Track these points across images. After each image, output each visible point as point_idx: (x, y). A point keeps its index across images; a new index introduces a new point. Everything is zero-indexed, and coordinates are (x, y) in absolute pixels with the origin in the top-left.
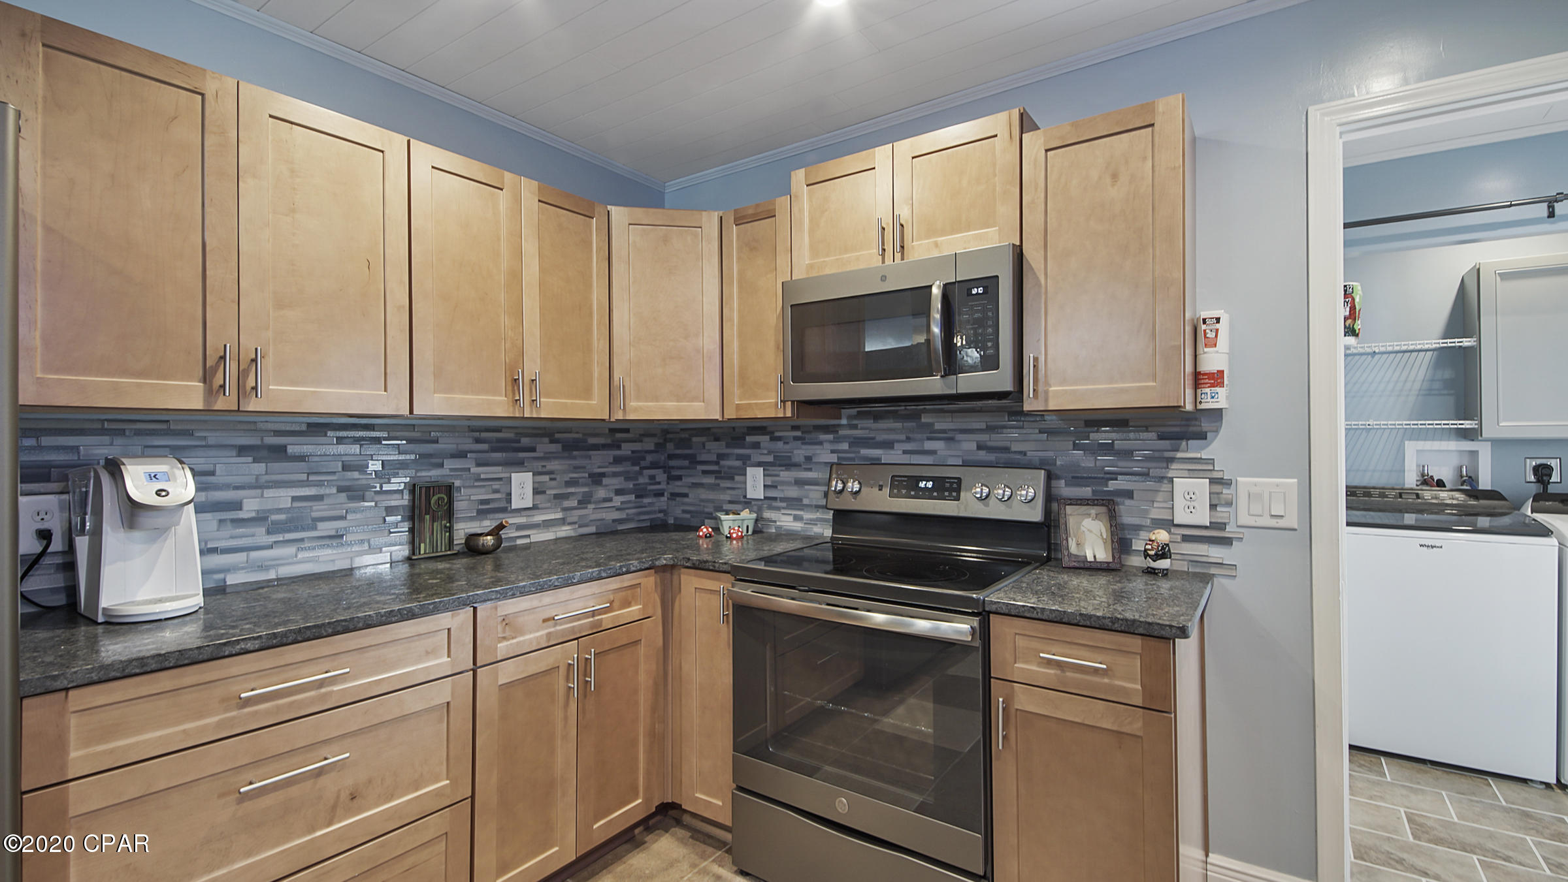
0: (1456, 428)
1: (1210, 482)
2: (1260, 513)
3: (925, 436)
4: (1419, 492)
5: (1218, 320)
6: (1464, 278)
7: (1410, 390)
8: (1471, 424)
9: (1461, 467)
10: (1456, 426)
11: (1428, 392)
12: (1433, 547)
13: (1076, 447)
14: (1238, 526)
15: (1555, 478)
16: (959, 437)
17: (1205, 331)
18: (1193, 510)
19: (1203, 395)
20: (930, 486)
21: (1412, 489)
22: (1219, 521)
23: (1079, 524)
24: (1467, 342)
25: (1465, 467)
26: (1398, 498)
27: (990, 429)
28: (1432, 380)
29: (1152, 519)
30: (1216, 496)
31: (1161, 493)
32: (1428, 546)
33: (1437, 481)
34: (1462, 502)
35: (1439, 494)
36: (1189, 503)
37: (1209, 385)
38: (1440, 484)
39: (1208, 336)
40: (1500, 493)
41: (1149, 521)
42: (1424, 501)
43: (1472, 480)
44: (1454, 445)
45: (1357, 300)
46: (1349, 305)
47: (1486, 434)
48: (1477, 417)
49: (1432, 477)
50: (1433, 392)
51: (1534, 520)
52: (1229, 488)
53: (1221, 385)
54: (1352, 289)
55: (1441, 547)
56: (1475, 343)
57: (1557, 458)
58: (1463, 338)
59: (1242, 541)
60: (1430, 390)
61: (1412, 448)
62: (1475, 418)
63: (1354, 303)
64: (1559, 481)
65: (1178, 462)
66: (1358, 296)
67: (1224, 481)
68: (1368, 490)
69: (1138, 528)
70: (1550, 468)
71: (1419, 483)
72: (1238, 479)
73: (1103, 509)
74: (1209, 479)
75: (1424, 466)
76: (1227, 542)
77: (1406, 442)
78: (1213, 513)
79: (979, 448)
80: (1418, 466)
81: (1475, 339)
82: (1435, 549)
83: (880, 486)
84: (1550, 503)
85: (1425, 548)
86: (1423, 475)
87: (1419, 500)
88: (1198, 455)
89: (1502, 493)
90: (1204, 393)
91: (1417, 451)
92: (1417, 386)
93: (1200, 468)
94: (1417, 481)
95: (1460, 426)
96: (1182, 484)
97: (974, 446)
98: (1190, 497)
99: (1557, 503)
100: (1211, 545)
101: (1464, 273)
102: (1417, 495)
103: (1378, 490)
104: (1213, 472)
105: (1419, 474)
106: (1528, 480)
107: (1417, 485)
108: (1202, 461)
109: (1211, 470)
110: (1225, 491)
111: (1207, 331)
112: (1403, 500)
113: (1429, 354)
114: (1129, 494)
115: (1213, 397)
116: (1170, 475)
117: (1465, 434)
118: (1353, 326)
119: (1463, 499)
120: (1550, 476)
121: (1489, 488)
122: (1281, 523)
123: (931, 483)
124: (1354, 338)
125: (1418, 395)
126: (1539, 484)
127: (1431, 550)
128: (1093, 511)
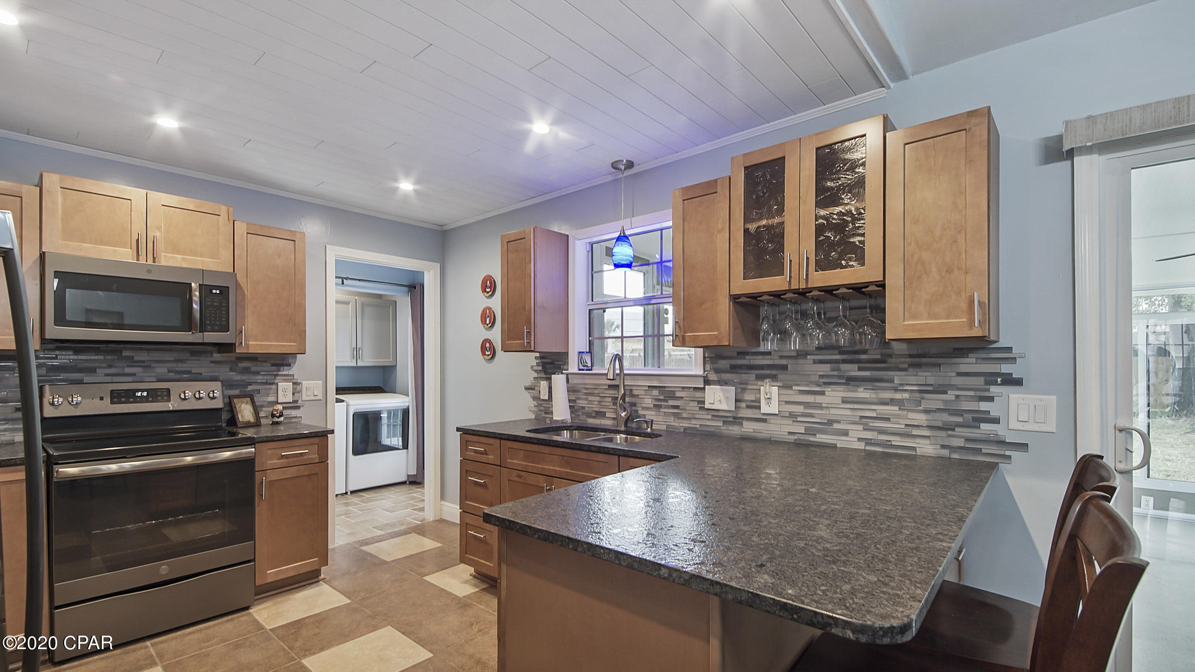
1: (292, 384)
2: (310, 395)
3: (125, 365)
13: (231, 370)
14: (302, 401)
16: (153, 365)
18: (286, 396)
20: (145, 395)
22: (296, 399)
23: (240, 406)
27: (177, 361)
29: (269, 401)
30: (295, 389)
31: (273, 389)
36: (284, 393)
41: (267, 402)
52: (300, 386)
59: (304, 406)
65: (280, 376)
67: (298, 383)
69: (262, 406)
72: (302, 382)
73: (249, 399)
74: (292, 382)
76: (298, 408)
78: (294, 396)
79: (169, 371)
83: (100, 397)
88: (288, 373)
93: (288, 378)
96: (281, 385)
97: (166, 370)
98: (284, 391)
100: (293, 410)
108: (289, 375)
109: (293, 379)
110: (298, 387)
114: (258, 391)
116: (276, 382)
122: (317, 398)
123: (146, 393)
128: (245, 400)
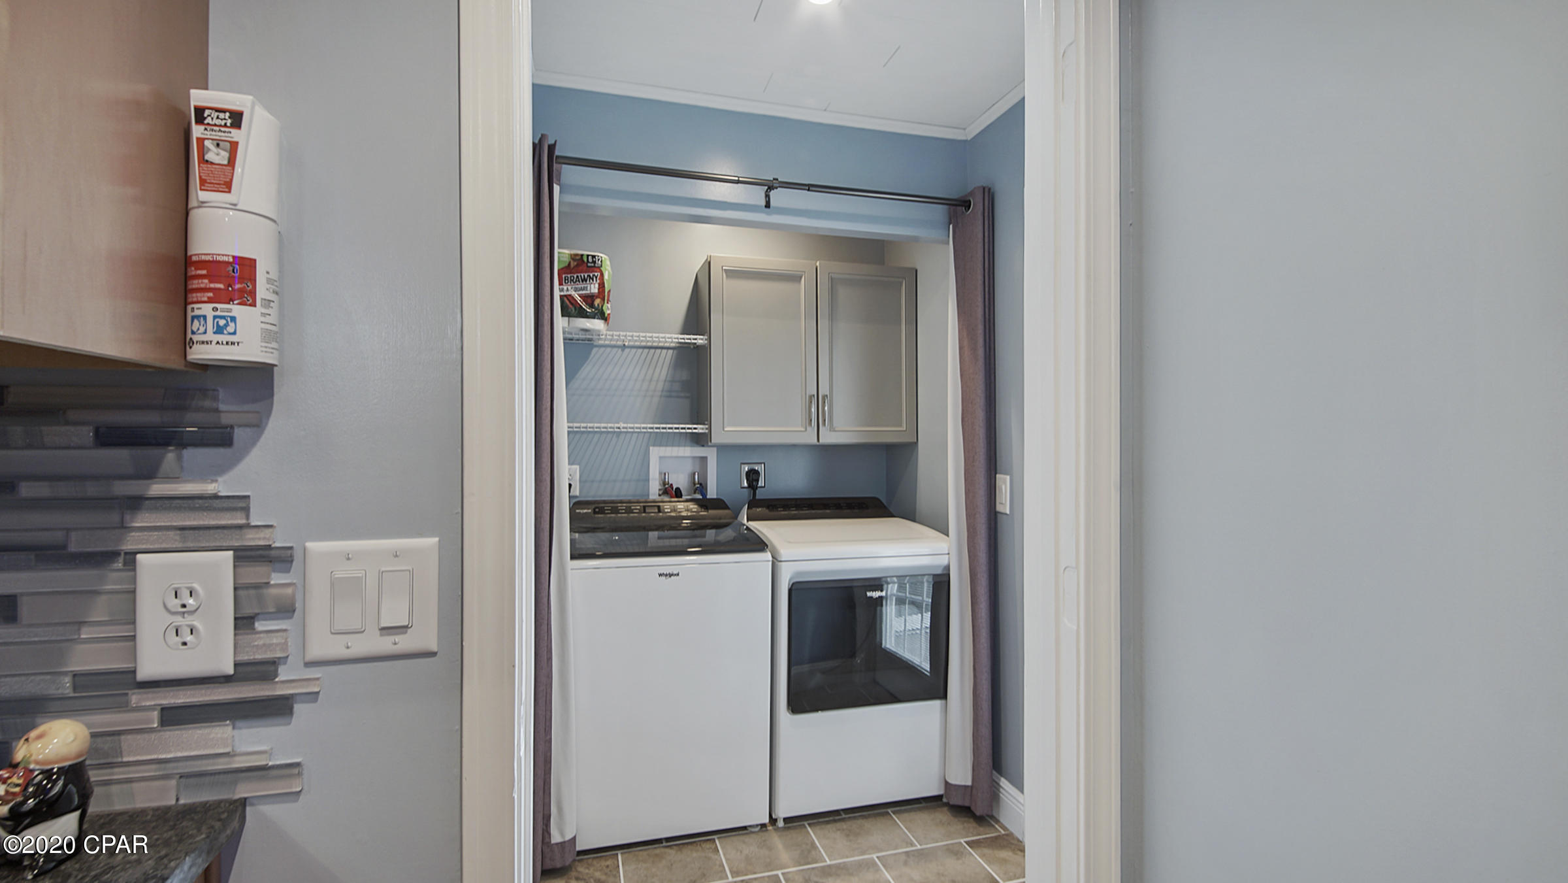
0: (690, 433)
1: (237, 559)
2: (357, 626)
4: (661, 504)
5: (237, 119)
6: (698, 275)
7: (655, 391)
8: (703, 429)
9: (694, 474)
10: (690, 431)
11: (668, 394)
12: (671, 575)
14: (309, 664)
15: (761, 483)
17: (201, 141)
18: (189, 638)
19: (196, 322)
21: (654, 502)
22: (259, 656)
24: (700, 340)
25: (697, 474)
26: (642, 513)
28: (672, 381)
29: (75, 675)
30: (252, 592)
31: (104, 597)
32: (666, 575)
33: (676, 489)
34: (695, 514)
35: (677, 506)
36: (178, 620)
37: (211, 294)
38: (678, 493)
39: (207, 157)
40: (724, 501)
41: (67, 681)
42: (664, 515)
43: (701, 487)
44: (688, 451)
45: (606, 277)
46: (598, 281)
47: (715, 439)
48: (707, 421)
49: (672, 485)
50: (673, 394)
51: (748, 529)
52: (288, 571)
53: (248, 297)
54: (601, 261)
55: (678, 575)
56: (706, 342)
57: (761, 463)
58: (696, 335)
59: (316, 700)
60: (670, 391)
61: (655, 453)
62: (706, 423)
63: (603, 279)
64: (763, 485)
65: (156, 509)
66: (607, 272)
67: (273, 553)
68: (616, 505)
70: (757, 473)
71: (661, 493)
72: (309, 545)
74: (235, 550)
75: (665, 474)
76: (278, 709)
77: (651, 448)
78: (245, 638)
80: (660, 473)
81: (706, 337)
82: (672, 577)
84: (760, 509)
85: (664, 578)
86: (664, 484)
87: (661, 514)
88: (210, 488)
89: (726, 501)
90: (198, 317)
91: (660, 458)
92: (660, 386)
93: (213, 522)
94: (660, 490)
95: (694, 431)
96: (160, 571)
98: (180, 604)
99: (765, 509)
100: (239, 723)
101: (697, 270)
102: (659, 507)
103: (624, 505)
104: (245, 531)
105: (661, 482)
106: (743, 486)
107: (660, 495)
108: (216, 504)
109: (240, 527)
110: (277, 578)
111: (207, 143)
112: (647, 515)
113: (670, 352)
115: (219, 330)
116: (128, 546)
117: (699, 440)
118: (602, 306)
119: (695, 510)
120: (757, 481)
121: (715, 497)
122: (405, 643)
124: (603, 321)
125: (661, 396)
126: (750, 489)
127: (670, 579)
